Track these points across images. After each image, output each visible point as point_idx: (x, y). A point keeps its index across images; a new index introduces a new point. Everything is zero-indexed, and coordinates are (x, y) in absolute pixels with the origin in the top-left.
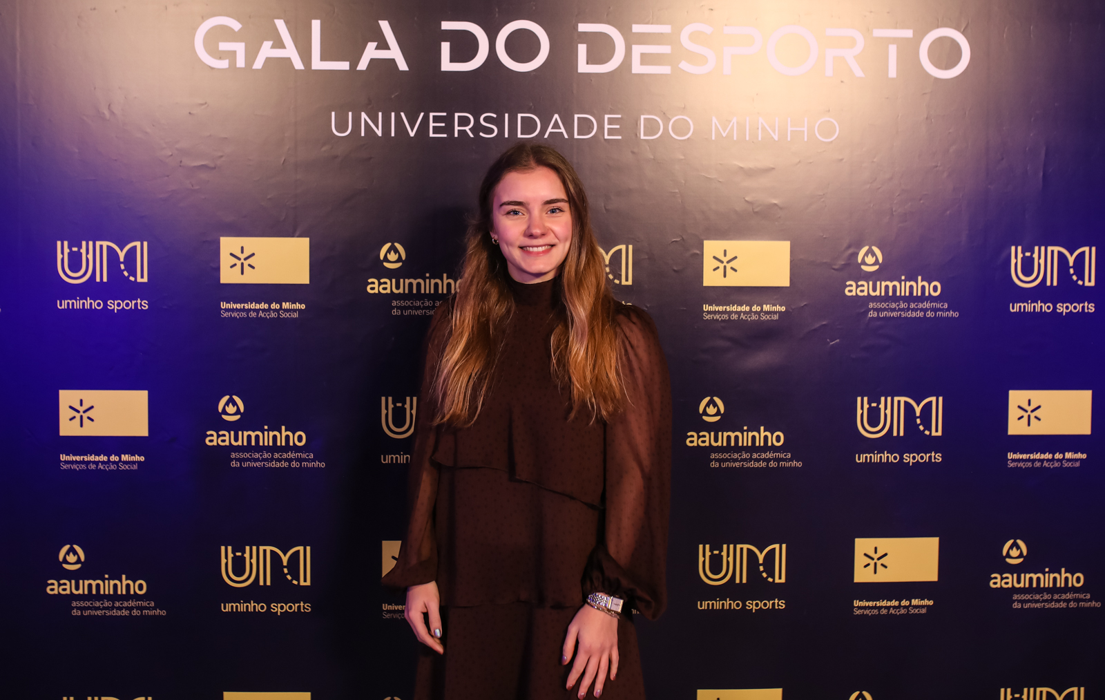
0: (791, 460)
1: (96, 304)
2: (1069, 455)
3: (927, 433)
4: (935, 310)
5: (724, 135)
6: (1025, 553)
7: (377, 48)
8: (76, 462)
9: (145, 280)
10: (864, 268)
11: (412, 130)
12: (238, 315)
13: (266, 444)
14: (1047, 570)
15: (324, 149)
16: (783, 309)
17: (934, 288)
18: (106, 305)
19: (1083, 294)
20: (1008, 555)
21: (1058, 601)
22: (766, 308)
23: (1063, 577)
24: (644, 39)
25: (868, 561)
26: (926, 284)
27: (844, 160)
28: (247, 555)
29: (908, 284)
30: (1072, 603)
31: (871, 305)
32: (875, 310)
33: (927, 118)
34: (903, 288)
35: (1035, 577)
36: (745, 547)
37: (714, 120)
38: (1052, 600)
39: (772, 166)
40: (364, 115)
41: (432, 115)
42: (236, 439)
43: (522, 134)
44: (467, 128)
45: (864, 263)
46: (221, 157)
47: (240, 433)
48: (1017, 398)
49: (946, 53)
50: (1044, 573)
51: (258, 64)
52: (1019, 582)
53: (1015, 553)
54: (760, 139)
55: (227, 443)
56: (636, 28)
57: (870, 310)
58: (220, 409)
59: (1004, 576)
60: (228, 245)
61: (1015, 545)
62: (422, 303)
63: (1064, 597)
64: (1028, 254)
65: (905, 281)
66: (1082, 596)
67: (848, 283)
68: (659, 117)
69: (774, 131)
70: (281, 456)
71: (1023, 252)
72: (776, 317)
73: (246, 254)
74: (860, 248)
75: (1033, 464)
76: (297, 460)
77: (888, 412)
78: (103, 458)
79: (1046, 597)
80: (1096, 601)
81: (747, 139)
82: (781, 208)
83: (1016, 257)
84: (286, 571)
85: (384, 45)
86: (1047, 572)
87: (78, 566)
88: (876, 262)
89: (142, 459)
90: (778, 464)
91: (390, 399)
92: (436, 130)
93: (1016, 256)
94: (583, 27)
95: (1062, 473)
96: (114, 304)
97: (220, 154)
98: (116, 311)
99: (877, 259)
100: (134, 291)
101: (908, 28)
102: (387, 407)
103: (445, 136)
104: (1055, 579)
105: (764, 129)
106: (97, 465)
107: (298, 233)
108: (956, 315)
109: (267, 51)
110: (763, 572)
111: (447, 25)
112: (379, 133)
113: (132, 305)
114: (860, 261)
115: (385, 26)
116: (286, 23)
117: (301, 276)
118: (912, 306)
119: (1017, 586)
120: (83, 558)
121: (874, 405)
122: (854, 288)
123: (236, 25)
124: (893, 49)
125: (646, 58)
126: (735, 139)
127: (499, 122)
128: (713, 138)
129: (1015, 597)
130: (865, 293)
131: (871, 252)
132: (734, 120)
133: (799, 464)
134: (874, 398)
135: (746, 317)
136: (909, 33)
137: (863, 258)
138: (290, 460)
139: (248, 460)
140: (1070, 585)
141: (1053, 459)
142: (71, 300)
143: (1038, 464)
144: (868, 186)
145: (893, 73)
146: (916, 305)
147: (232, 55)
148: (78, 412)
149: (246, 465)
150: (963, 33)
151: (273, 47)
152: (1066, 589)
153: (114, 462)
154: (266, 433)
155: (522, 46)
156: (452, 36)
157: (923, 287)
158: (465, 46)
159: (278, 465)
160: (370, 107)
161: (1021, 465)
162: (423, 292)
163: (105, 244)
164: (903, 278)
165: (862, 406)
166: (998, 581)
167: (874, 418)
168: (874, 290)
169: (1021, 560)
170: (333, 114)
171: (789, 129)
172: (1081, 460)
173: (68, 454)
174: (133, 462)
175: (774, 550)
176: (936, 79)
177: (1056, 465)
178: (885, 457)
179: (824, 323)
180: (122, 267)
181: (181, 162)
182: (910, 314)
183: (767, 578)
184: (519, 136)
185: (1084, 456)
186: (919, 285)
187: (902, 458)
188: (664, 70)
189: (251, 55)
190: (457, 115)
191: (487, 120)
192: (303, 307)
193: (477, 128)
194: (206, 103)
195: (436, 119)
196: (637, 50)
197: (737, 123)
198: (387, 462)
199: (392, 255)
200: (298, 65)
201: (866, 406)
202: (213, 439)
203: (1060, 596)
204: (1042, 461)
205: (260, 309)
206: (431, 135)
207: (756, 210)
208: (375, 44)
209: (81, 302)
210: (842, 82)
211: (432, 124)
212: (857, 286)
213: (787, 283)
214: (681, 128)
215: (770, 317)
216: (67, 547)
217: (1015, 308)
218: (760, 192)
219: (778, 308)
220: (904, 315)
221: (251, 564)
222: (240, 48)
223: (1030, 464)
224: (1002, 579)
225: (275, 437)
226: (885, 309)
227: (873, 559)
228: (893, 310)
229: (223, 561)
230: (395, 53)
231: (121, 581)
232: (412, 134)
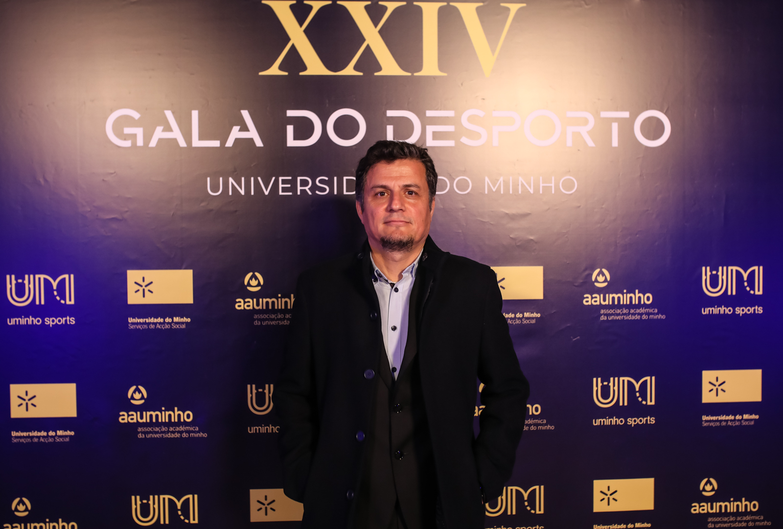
0: (546, 424)
1: (37, 321)
2: (746, 417)
3: (644, 403)
4: (648, 314)
5: (494, 190)
6: (716, 488)
7: (240, 130)
8: (24, 437)
9: (73, 302)
10: (597, 284)
11: (267, 190)
12: (141, 327)
13: (164, 421)
14: (732, 499)
15: (203, 204)
16: (539, 315)
17: (647, 298)
18: (43, 321)
19: (754, 300)
20: (704, 490)
21: (740, 522)
22: (527, 315)
23: (743, 505)
24: (434, 121)
25: (603, 496)
26: (641, 295)
27: (581, 207)
28: (151, 502)
29: (629, 295)
30: (750, 523)
31: (602, 311)
32: (605, 315)
33: (640, 175)
34: (625, 299)
35: (723, 504)
36: (514, 488)
37: (487, 179)
38: (736, 521)
39: (529, 212)
40: (231, 180)
41: (281, 178)
42: (142, 418)
43: (347, 191)
44: (307, 188)
45: (596, 281)
46: (127, 211)
47: (144, 413)
48: (708, 376)
49: (653, 129)
50: (730, 502)
51: (153, 143)
52: (712, 509)
53: (709, 488)
54: (520, 192)
55: (135, 421)
56: (429, 113)
57: (601, 315)
58: (129, 396)
59: (702, 504)
60: (133, 276)
61: (709, 482)
62: (276, 316)
63: (744, 518)
64: (714, 272)
65: (627, 293)
66: (757, 518)
67: (585, 296)
68: (447, 178)
69: (530, 187)
70: (174, 429)
71: (711, 271)
72: (534, 321)
73: (147, 282)
74: (593, 270)
75: (720, 423)
76: (187, 432)
77: (616, 388)
78: (44, 434)
79: (732, 519)
80: (768, 521)
81: (511, 192)
82: (536, 243)
83: (706, 275)
84: (180, 513)
85: (244, 128)
86: (732, 501)
87: (26, 513)
88: (606, 281)
89: (72, 433)
90: (537, 428)
91: (254, 386)
92: (284, 190)
93: (706, 273)
94: (390, 113)
95: (741, 429)
96: (49, 321)
97: (126, 209)
98: (51, 326)
99: (606, 278)
100: (65, 310)
101: (626, 110)
102: (251, 392)
103: (291, 194)
104: (738, 506)
105: (523, 185)
106: (39, 439)
107: (184, 267)
108: (663, 317)
109: (159, 133)
110: (527, 506)
111: (290, 113)
112: (242, 192)
113: (63, 321)
114: (593, 279)
115: (245, 114)
116: (173, 113)
117: (187, 298)
118: (632, 311)
119: (711, 511)
120: (29, 507)
121: (605, 383)
122: (589, 299)
123: (136, 115)
124: (615, 127)
125: (436, 136)
126: (502, 192)
127: (330, 183)
128: (486, 192)
129: (710, 520)
130: (598, 303)
131: (601, 273)
132: (501, 179)
133: (552, 428)
134: (606, 379)
135: (512, 322)
136: (626, 115)
137: (596, 278)
138: (181, 432)
139: (150, 432)
140: (749, 510)
141: (735, 420)
142: (18, 318)
143: (724, 424)
144: (599, 225)
145: (615, 143)
146: (635, 311)
147: (133, 137)
148: (24, 400)
149: (149, 436)
150: (666, 114)
151: (164, 130)
152: (746, 513)
153: (52, 437)
154: (163, 413)
155: (346, 127)
156: (295, 121)
157: (640, 298)
158: (304, 128)
159: (173, 436)
160: (236, 173)
161: (712, 424)
162: (276, 308)
163: (42, 276)
164: (625, 291)
165: (597, 384)
166: (697, 509)
167: (605, 392)
168: (604, 300)
169: (713, 493)
170: (208, 179)
171: (541, 185)
172: (755, 420)
173: (17, 431)
174: (66, 436)
175: (535, 490)
176: (647, 148)
177: (737, 423)
178: (614, 421)
179: (569, 325)
180: (55, 293)
181: (97, 215)
182: (630, 317)
183: (530, 510)
184: (345, 193)
185: (757, 417)
186: (637, 297)
187: (626, 422)
188: (450, 143)
189: (147, 137)
190: (299, 178)
191: (321, 181)
192: (189, 320)
193: (314, 188)
194: (115, 172)
195: (284, 182)
196: (430, 129)
197: (504, 181)
198: (252, 432)
199: (254, 282)
200: (182, 143)
201: (600, 384)
202: (124, 418)
203: (742, 518)
204: (727, 421)
205: (157, 323)
206: (281, 193)
207: (518, 244)
208: (238, 128)
209: (25, 319)
210: (579, 150)
211: (281, 186)
212: (592, 298)
213: (540, 296)
214: (463, 185)
215: (530, 321)
216: (17, 500)
217: (706, 311)
218: (519, 231)
219: (535, 315)
220: (626, 318)
221: (154, 509)
222: (139, 132)
223: (718, 424)
224: (700, 507)
225: (170, 416)
226: (612, 314)
227: (606, 495)
228: (618, 315)
229: (134, 507)
230: (253, 134)
231: (58, 523)
232: (266, 193)
